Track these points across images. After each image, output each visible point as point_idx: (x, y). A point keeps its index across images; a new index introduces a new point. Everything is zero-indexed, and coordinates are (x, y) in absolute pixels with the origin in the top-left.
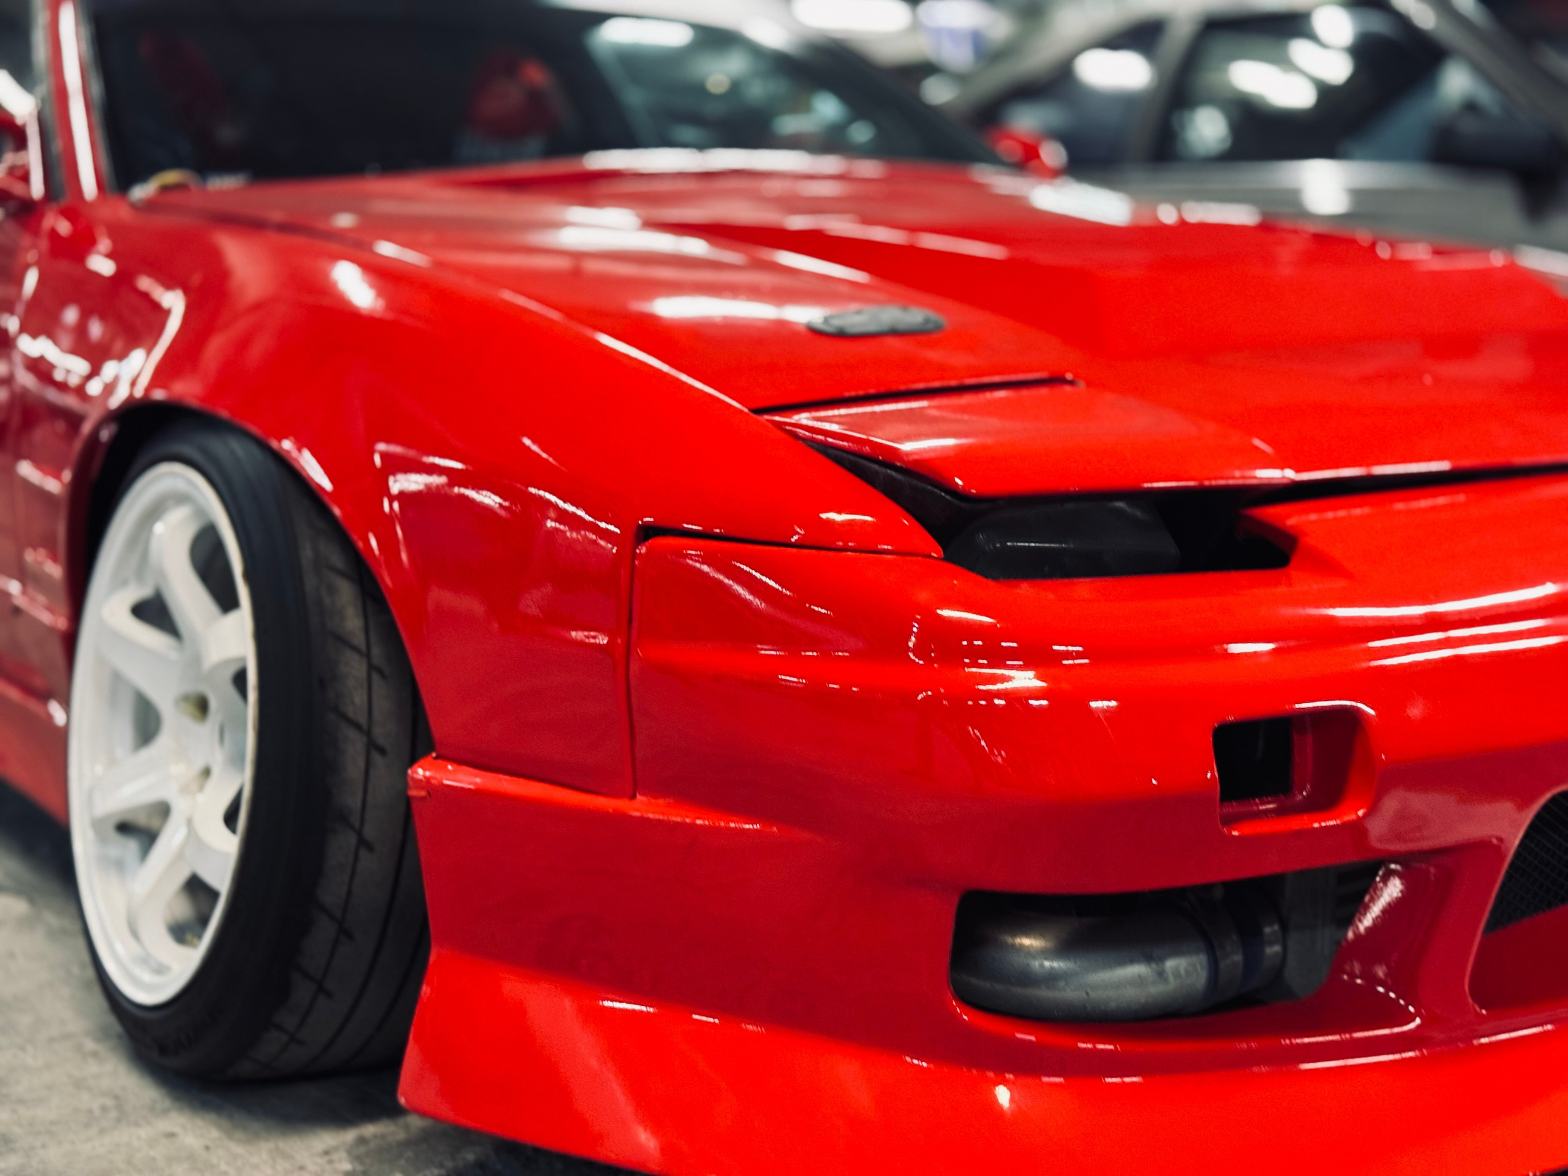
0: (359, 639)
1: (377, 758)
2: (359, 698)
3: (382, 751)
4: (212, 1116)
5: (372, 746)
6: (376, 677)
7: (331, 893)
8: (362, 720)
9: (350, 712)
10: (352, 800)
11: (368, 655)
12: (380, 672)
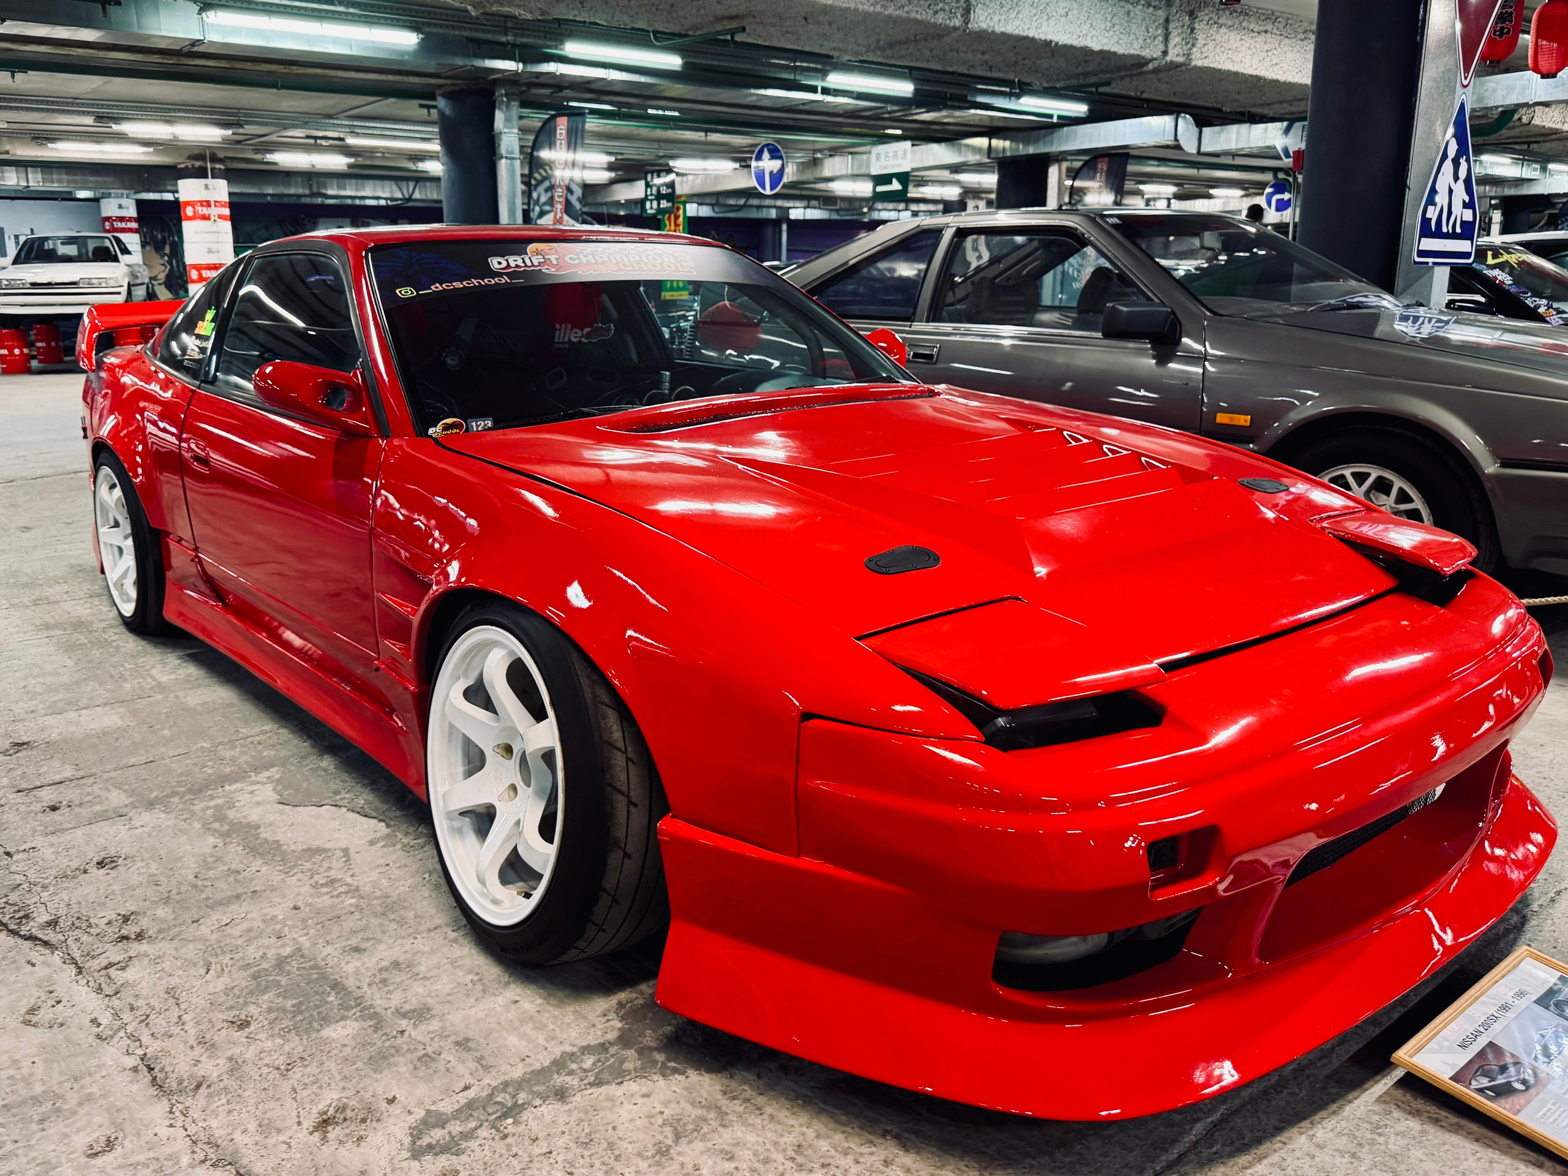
0: (620, 744)
1: (632, 808)
2: (623, 778)
3: (635, 805)
4: (533, 987)
5: (631, 803)
6: (630, 764)
7: (609, 883)
8: (624, 789)
9: (618, 785)
10: (620, 834)
11: (626, 753)
12: (632, 761)
